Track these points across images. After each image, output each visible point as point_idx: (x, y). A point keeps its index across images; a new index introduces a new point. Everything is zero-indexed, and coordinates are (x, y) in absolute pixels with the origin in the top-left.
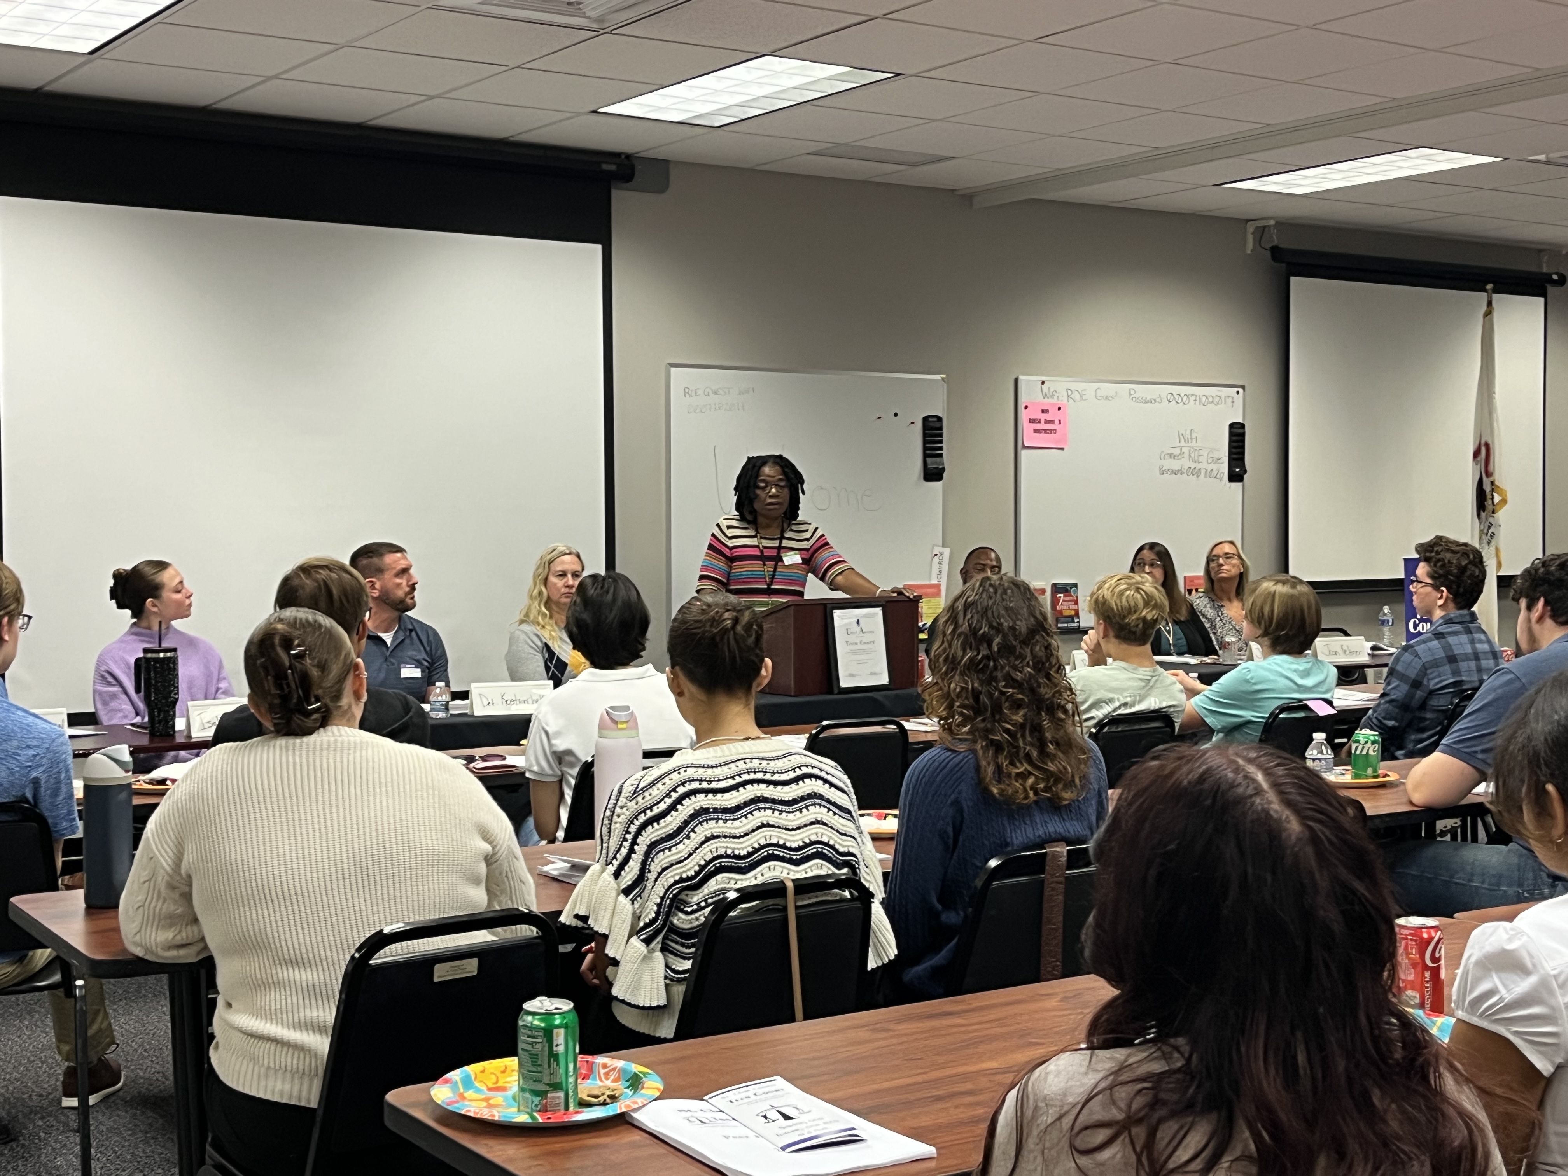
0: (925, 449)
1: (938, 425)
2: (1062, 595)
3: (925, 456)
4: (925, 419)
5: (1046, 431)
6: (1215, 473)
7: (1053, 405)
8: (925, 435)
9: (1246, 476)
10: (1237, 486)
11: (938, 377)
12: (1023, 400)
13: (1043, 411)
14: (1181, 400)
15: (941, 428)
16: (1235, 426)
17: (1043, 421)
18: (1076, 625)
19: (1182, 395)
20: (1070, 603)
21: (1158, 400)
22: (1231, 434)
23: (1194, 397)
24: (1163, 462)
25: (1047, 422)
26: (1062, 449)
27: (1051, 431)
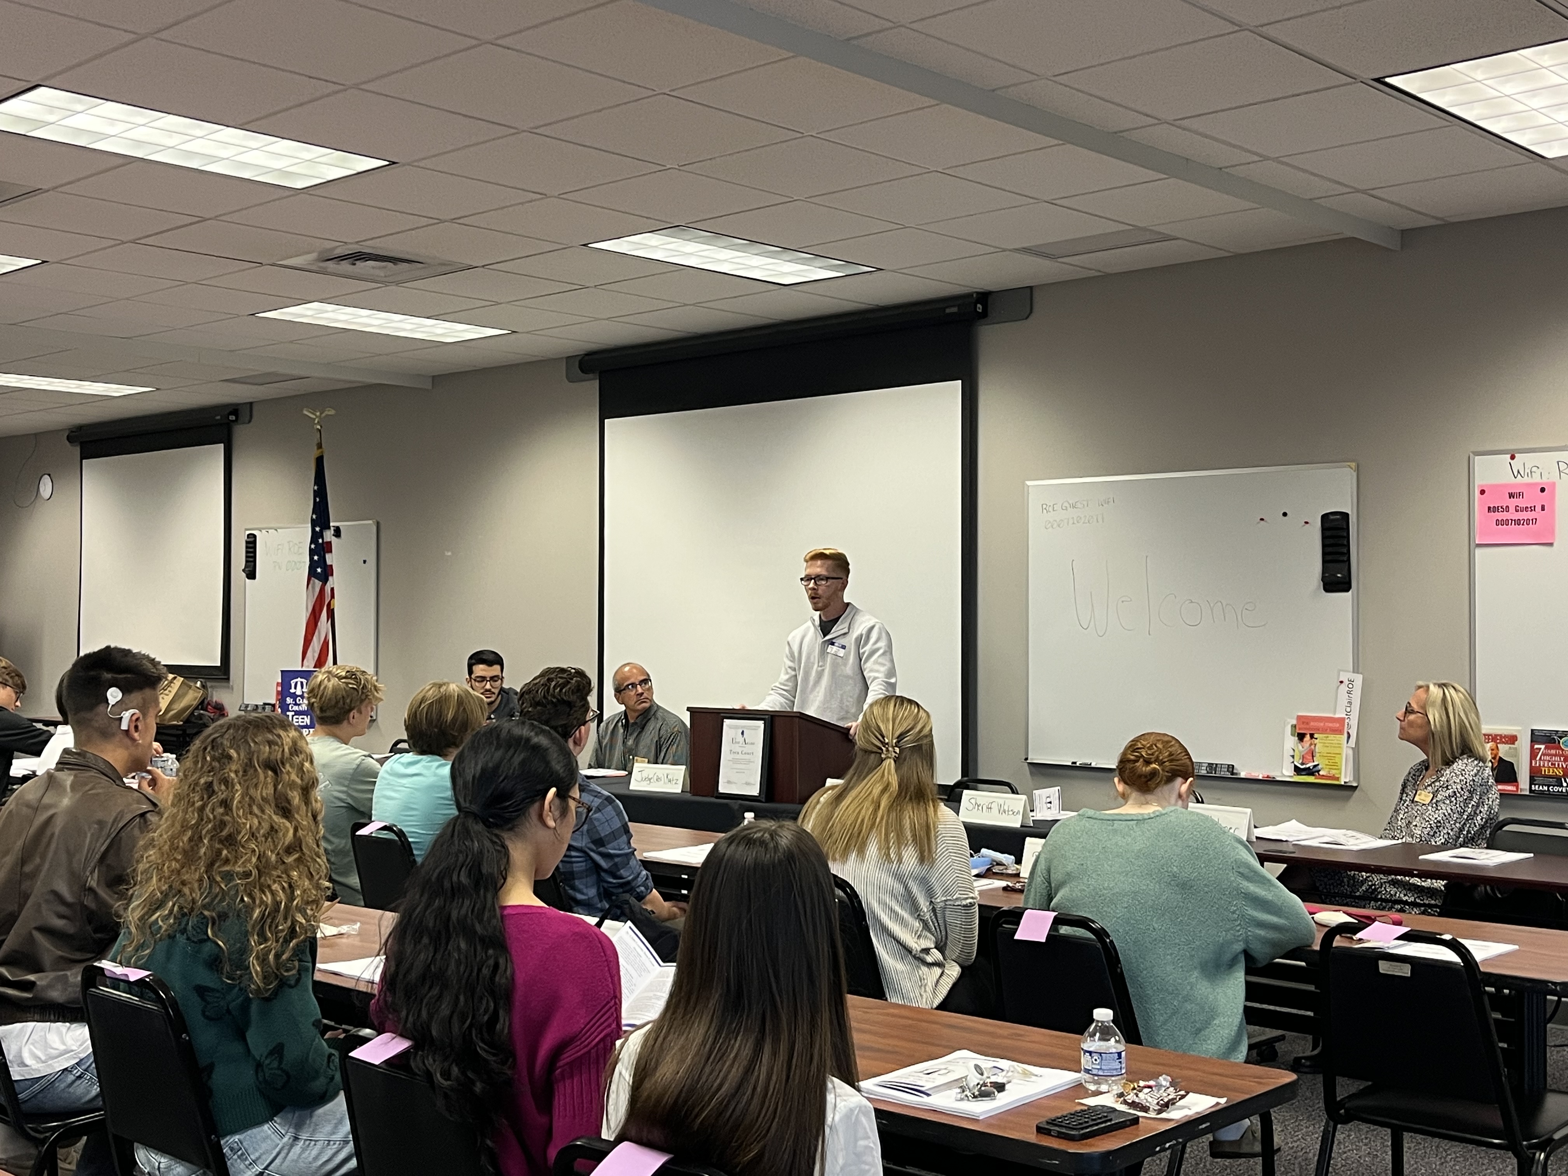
0: (1324, 554)
1: (1342, 523)
2: (1543, 747)
3: (1324, 562)
4: (1325, 517)
5: (1518, 522)
7: (1529, 485)
8: (1325, 538)
12: (1478, 483)
13: (1511, 496)
15: (1347, 527)
17: (1512, 510)
20: (1556, 759)
25: (1520, 509)
26: (1551, 544)
27: (1525, 522)
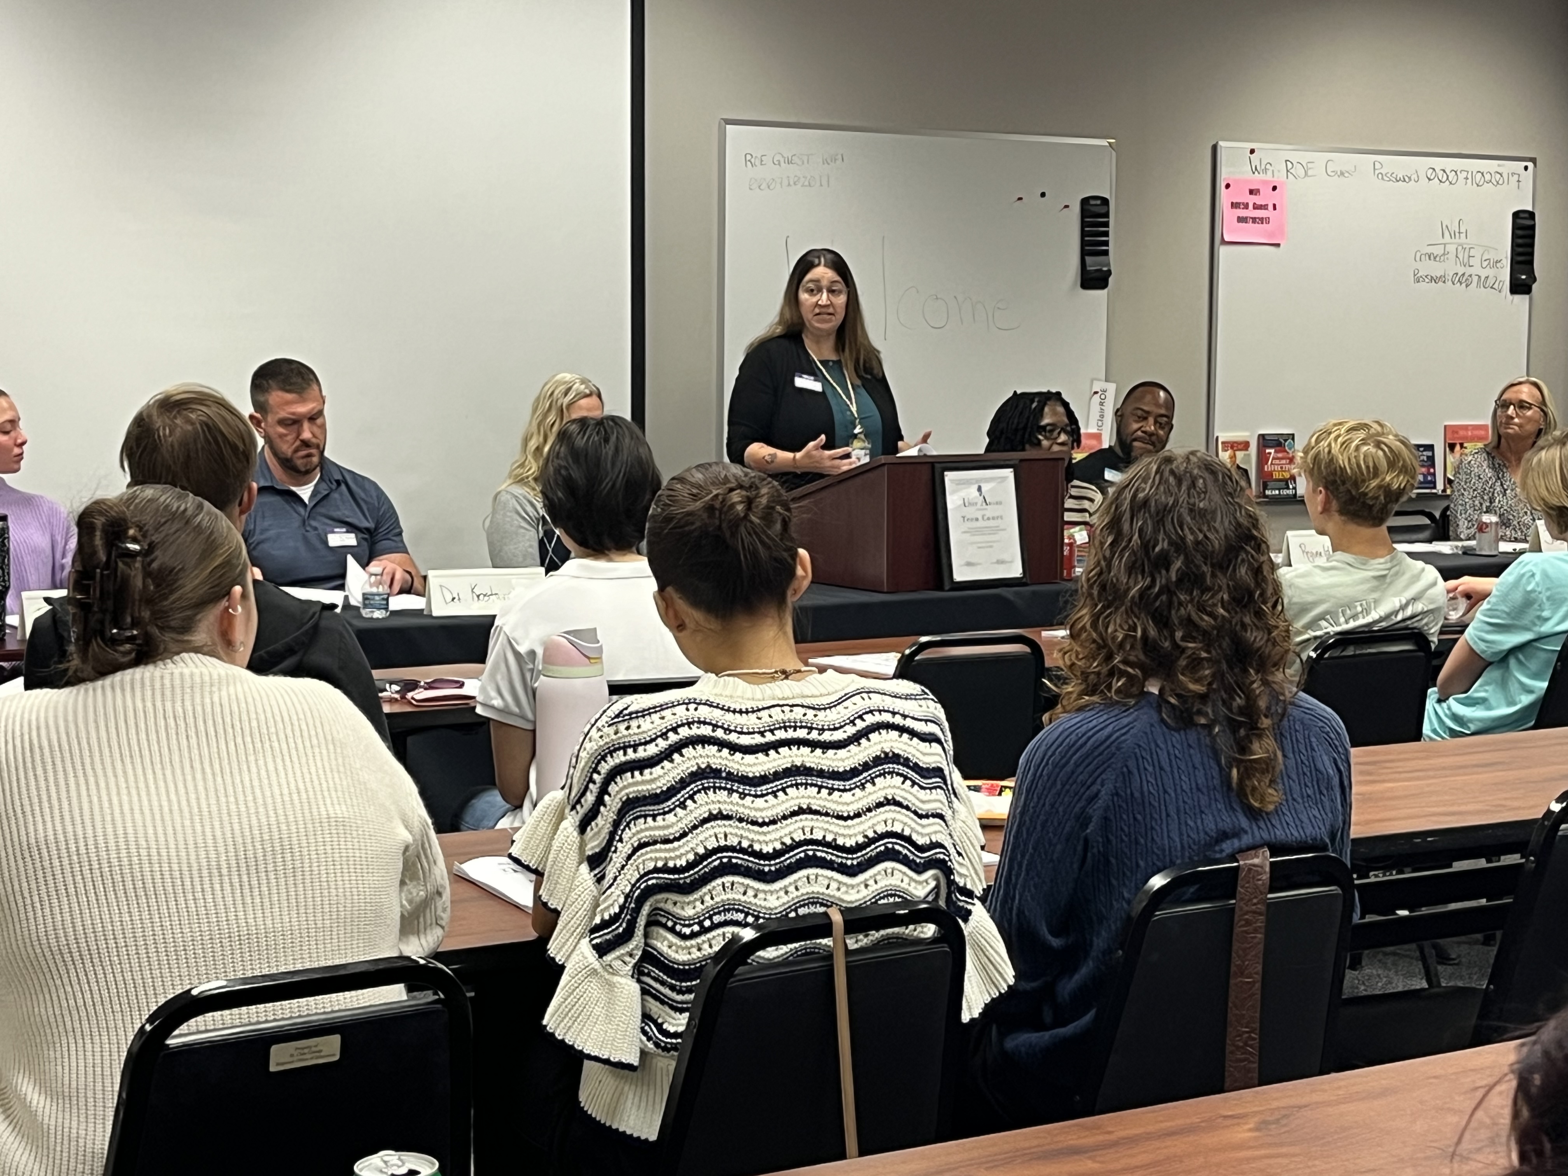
0: (1083, 244)
1: (1102, 210)
2: (1272, 451)
3: (1084, 254)
4: (1085, 202)
5: (1254, 220)
6: (1490, 281)
7: (1265, 182)
8: (1083, 224)
9: (1535, 287)
10: (1522, 300)
11: (1104, 142)
12: (1225, 174)
13: (1251, 192)
14: (1446, 178)
15: (1107, 215)
16: (1522, 215)
17: (1251, 206)
18: (1290, 492)
19: (1448, 172)
20: (1284, 462)
21: (1414, 177)
22: (1515, 227)
23: (1464, 174)
24: (1418, 265)
25: (1256, 207)
26: (1278, 245)
27: (1262, 221)
